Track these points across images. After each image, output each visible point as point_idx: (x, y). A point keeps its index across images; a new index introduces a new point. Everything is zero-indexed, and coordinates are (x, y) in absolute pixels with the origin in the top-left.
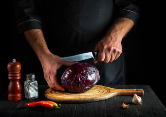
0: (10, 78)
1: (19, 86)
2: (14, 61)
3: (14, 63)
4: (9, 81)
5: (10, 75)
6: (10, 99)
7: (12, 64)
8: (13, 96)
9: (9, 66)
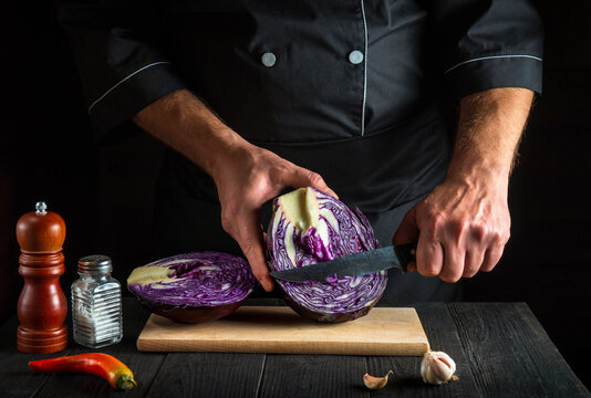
0: (24, 270)
1: (56, 301)
2: (42, 208)
3: (40, 216)
4: (20, 282)
5: (24, 259)
6: (22, 345)
7: (33, 220)
8: (35, 337)
9: (22, 227)
